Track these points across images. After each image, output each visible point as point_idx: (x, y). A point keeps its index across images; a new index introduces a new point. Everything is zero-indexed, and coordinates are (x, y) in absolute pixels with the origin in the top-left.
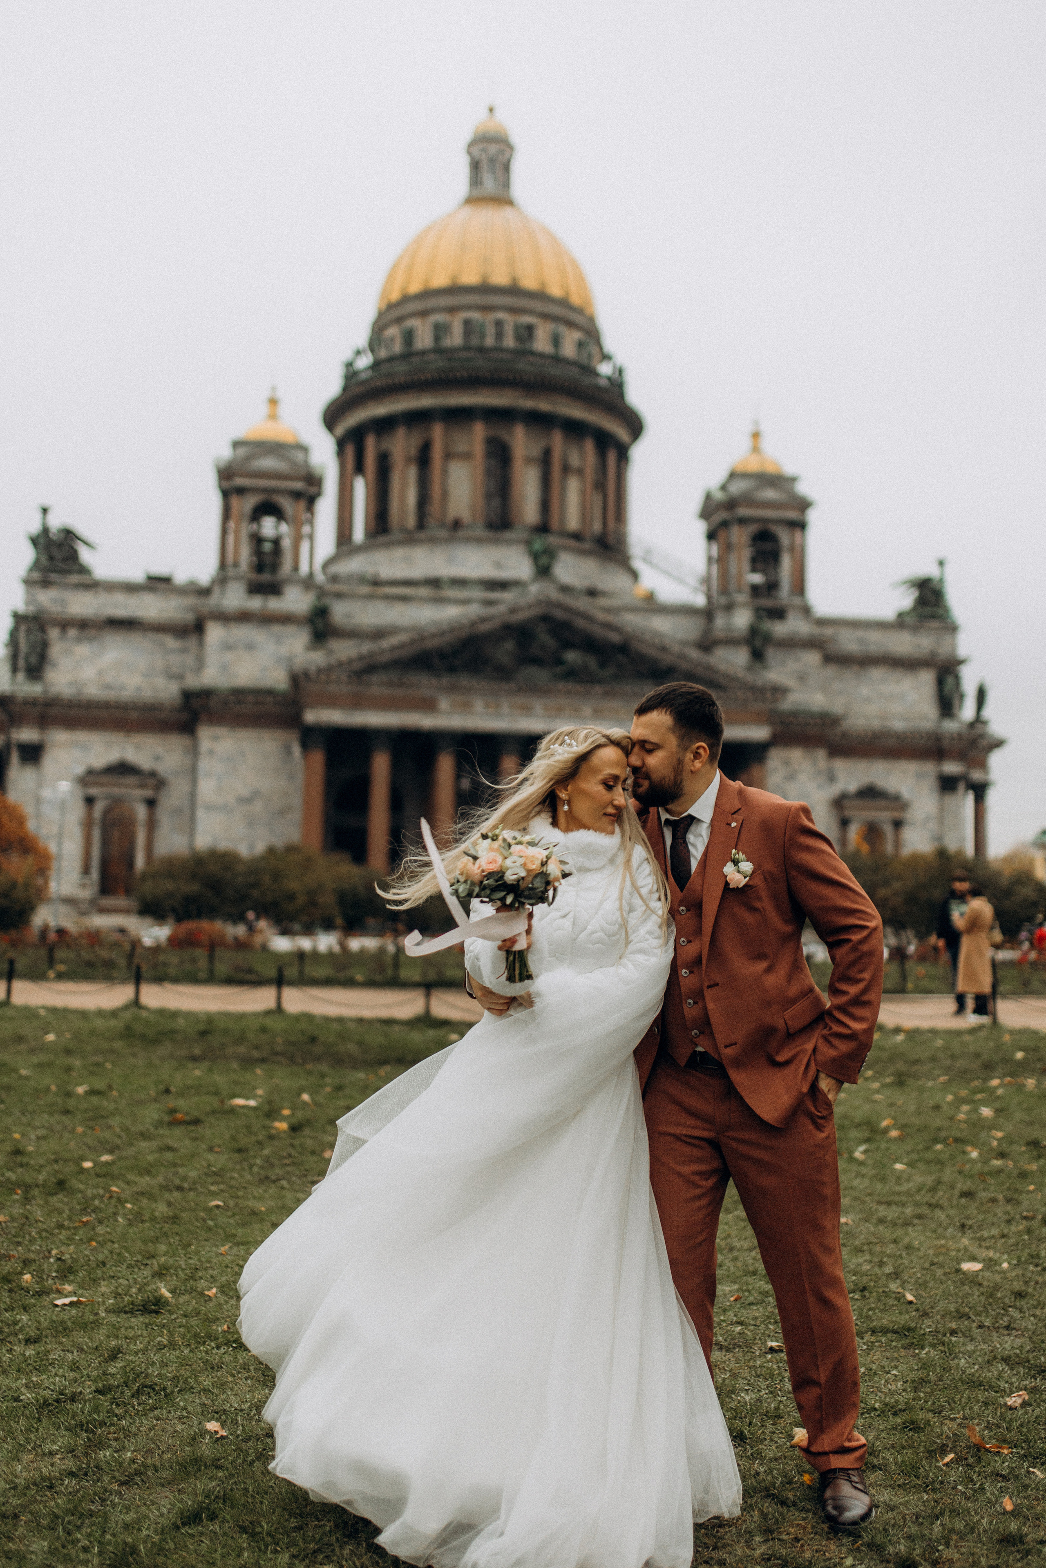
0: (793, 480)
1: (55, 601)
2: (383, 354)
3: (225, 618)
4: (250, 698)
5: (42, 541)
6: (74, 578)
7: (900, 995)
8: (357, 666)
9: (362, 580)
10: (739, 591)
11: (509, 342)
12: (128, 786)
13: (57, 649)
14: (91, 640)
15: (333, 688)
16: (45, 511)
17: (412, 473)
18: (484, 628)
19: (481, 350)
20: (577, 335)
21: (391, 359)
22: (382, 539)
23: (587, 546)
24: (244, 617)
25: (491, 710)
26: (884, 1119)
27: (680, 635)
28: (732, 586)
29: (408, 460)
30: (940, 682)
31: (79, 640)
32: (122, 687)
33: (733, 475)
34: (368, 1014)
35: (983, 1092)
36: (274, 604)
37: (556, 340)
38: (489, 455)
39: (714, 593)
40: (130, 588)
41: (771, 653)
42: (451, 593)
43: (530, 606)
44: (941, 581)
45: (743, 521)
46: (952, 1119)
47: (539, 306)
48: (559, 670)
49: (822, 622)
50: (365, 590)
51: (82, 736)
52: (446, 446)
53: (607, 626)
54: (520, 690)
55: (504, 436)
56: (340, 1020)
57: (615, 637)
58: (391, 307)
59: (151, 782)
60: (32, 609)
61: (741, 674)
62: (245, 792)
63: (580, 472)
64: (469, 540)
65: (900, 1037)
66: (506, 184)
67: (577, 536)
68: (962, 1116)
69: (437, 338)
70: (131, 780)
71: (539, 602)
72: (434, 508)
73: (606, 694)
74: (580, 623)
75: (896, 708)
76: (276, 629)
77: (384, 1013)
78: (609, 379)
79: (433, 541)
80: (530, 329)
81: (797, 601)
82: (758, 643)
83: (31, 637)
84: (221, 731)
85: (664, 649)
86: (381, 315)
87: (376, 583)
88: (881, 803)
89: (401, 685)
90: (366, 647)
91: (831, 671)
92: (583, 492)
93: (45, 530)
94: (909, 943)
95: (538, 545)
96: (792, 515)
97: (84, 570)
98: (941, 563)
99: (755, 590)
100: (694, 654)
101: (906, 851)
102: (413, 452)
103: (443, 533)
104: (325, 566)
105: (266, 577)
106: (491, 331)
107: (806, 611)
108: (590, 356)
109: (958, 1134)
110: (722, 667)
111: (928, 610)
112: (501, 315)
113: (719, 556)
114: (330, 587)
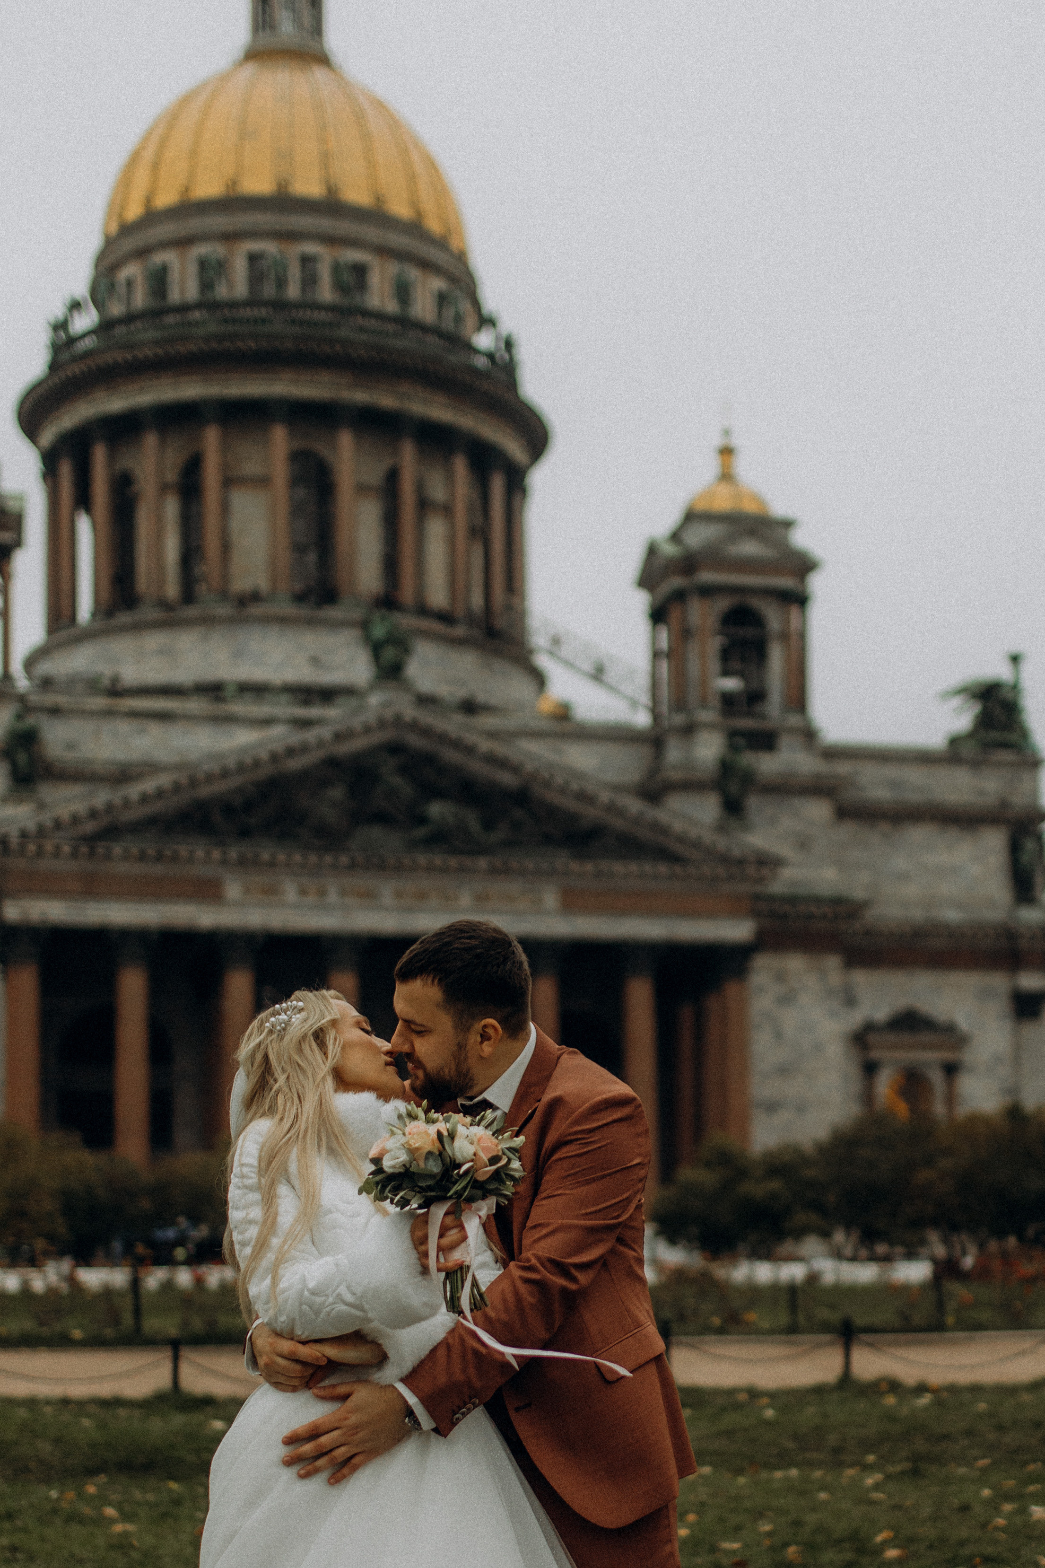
0: (788, 524)
2: (116, 309)
7: (934, 1336)
8: (89, 827)
9: (93, 685)
10: (704, 704)
11: (326, 293)
15: (45, 865)
17: (172, 508)
18: (295, 764)
19: (280, 305)
20: (437, 284)
21: (130, 318)
22: (124, 618)
23: (460, 631)
25: (311, 899)
26: (880, 1531)
27: (611, 776)
28: (693, 697)
29: (164, 488)
30: (1015, 848)
33: (691, 517)
34: (78, 1391)
35: (1037, 1482)
37: (403, 292)
38: (295, 481)
39: (664, 709)
41: (753, 802)
42: (238, 708)
43: (367, 730)
44: (1015, 687)
45: (707, 591)
46: (984, 1526)
47: (372, 233)
48: (421, 832)
49: (834, 753)
50: (100, 702)
52: (225, 467)
53: (492, 759)
54: (352, 866)
55: (321, 449)
56: (32, 1403)
57: (506, 779)
58: (126, 230)
61: (708, 837)
63: (447, 510)
64: (267, 620)
65: (925, 1400)
66: (317, 29)
67: (445, 617)
68: (1001, 1521)
69: (206, 285)
71: (382, 724)
72: (210, 566)
73: (494, 871)
74: (451, 756)
75: (947, 888)
77: (105, 1390)
78: (491, 356)
79: (208, 621)
80: (360, 271)
81: (794, 720)
82: (734, 788)
85: (583, 796)
86: (110, 243)
87: (116, 690)
88: (926, 1037)
89: (159, 858)
90: (102, 797)
91: (847, 830)
92: (451, 542)
94: (964, 1253)
95: (379, 631)
96: (786, 582)
98: (1015, 659)
99: (728, 701)
100: (634, 805)
101: (963, 1111)
102: (172, 476)
103: (223, 610)
104: (30, 663)
106: (294, 273)
107: (809, 735)
108: (458, 319)
109: (990, 1550)
110: (678, 826)
111: (995, 735)
112: (311, 248)
113: (670, 648)
114: (35, 699)
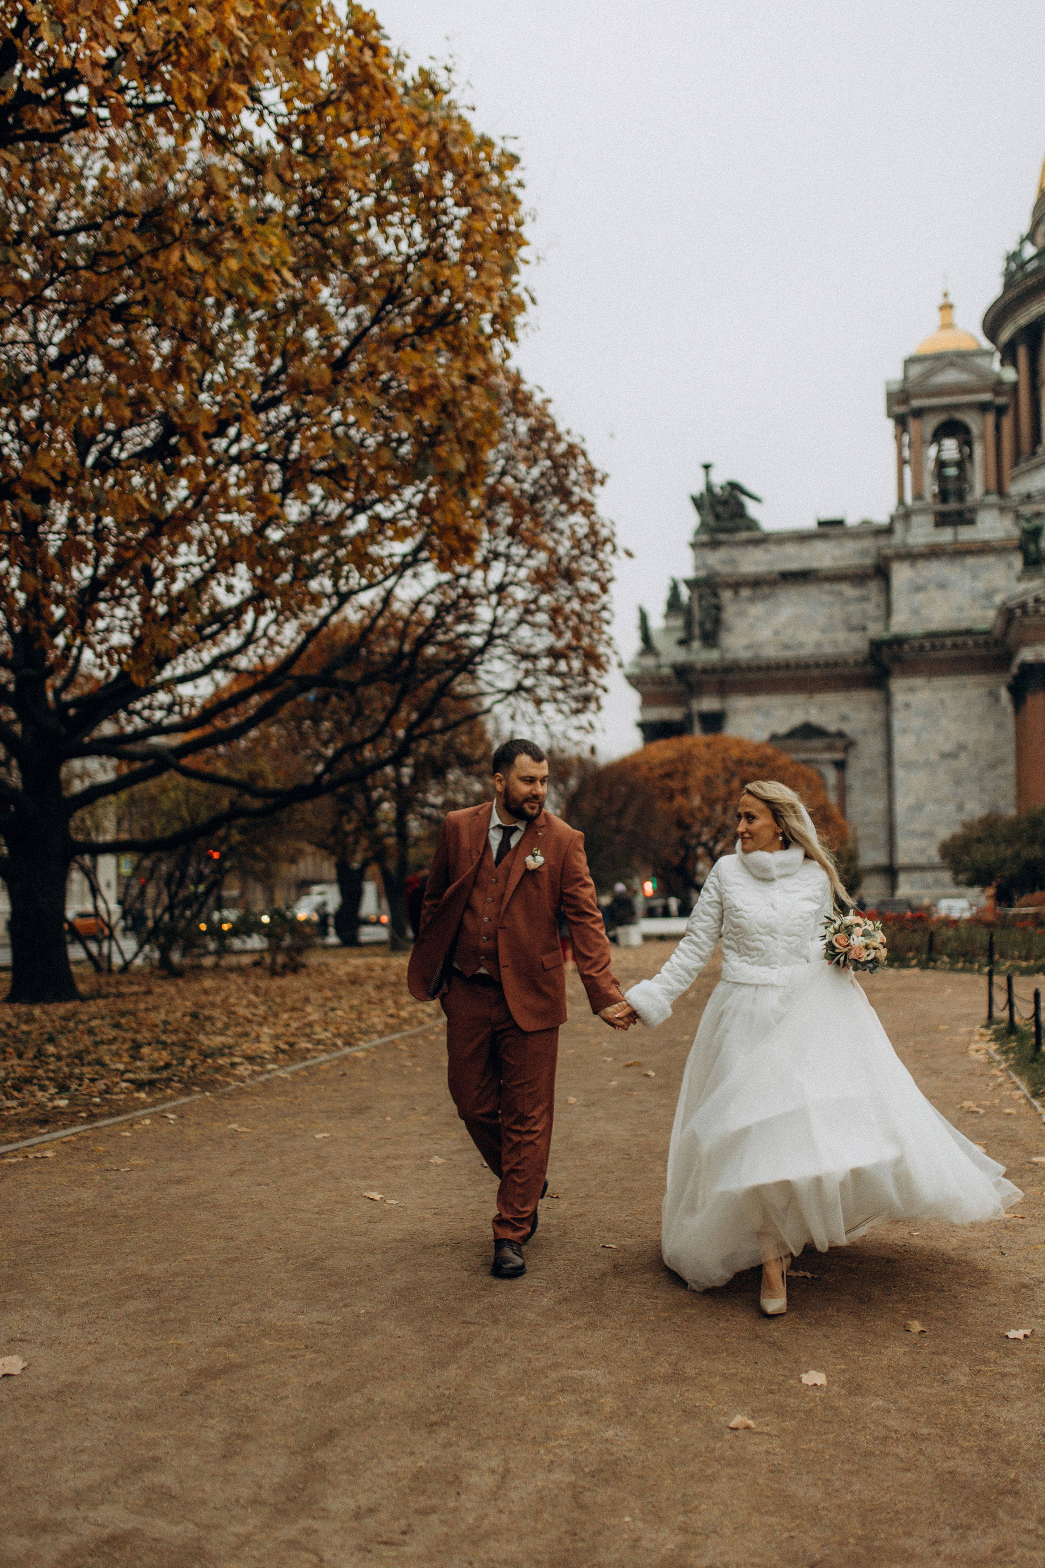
1: (724, 562)
3: (911, 556)
4: (948, 642)
5: (707, 501)
6: (744, 535)
12: (816, 750)
13: (729, 613)
14: (765, 598)
16: (707, 467)
24: (934, 553)
31: (751, 600)
32: (801, 645)
36: (966, 534)
40: (802, 538)
51: (763, 700)
59: (839, 743)
60: (703, 573)
62: (948, 747)
70: (818, 743)
76: (970, 561)
83: (704, 603)
84: (918, 681)
86: (1040, 199)
93: (709, 488)
97: (752, 525)
105: (953, 505)
